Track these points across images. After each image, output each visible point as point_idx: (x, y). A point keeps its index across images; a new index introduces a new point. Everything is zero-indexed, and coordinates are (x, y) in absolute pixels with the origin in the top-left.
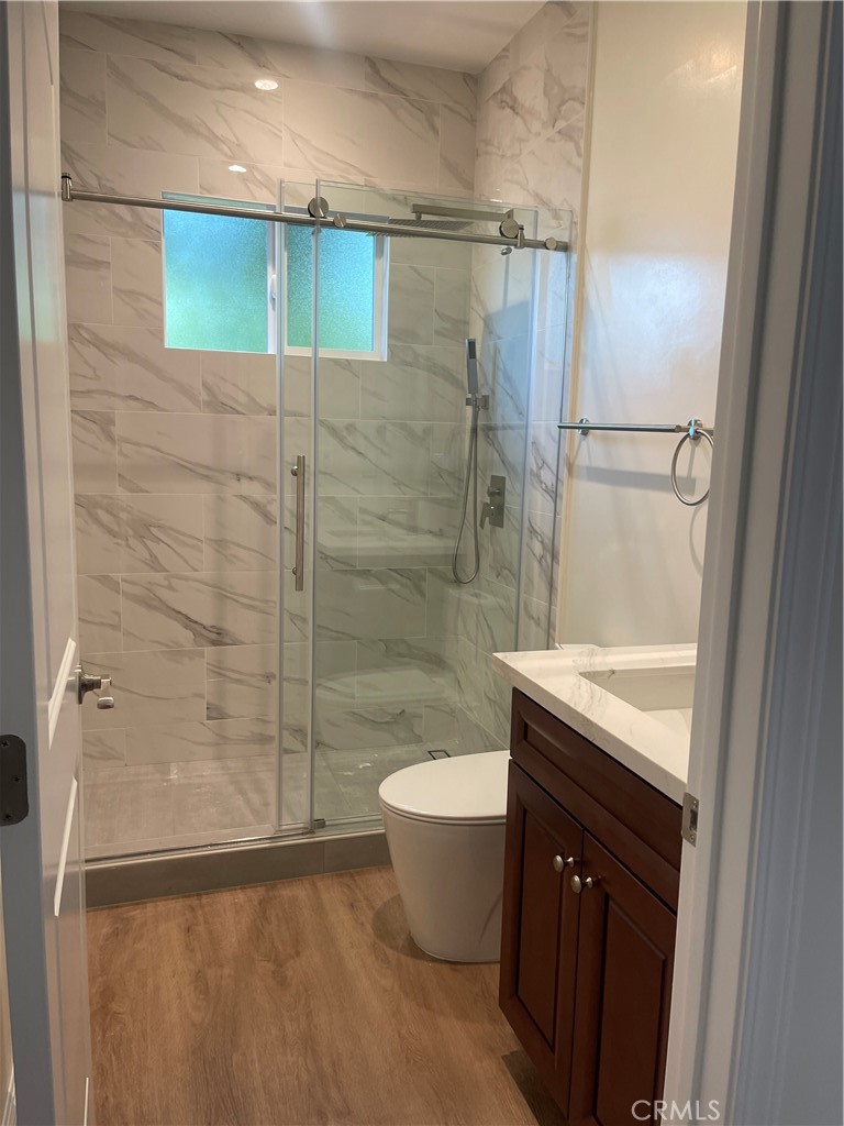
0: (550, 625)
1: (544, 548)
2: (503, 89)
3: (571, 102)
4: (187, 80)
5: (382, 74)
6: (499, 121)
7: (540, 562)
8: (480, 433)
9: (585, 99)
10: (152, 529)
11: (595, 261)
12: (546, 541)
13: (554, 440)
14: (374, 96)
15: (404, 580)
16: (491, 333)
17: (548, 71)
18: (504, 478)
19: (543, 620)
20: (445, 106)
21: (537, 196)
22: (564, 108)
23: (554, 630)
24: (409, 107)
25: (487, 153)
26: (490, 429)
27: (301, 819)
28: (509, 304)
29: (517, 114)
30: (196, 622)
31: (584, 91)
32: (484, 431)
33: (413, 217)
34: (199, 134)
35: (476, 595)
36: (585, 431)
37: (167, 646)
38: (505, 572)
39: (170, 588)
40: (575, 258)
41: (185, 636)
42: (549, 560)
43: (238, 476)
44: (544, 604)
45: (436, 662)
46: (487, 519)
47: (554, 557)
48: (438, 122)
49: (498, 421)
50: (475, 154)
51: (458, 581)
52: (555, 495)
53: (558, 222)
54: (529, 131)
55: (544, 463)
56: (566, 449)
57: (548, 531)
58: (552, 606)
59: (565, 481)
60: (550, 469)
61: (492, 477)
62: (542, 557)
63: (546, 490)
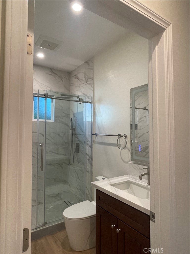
0: (91, 173)
2: (75, 75)
3: (90, 79)
5: (53, 71)
6: (75, 81)
7: (88, 160)
9: (93, 79)
11: (97, 105)
12: (90, 156)
13: (90, 137)
15: (58, 165)
16: (75, 117)
17: (85, 73)
18: (79, 144)
19: (90, 171)
20: (64, 77)
21: (84, 93)
22: (88, 80)
23: (93, 173)
24: (58, 77)
28: (79, 112)
29: (79, 80)
31: (92, 77)
32: (74, 135)
33: (61, 96)
35: (74, 167)
36: (97, 135)
38: (80, 162)
40: (92, 105)
44: (90, 168)
45: (65, 182)
46: (76, 152)
47: (92, 159)
48: (63, 80)
49: (77, 133)
50: (70, 85)
51: (69, 164)
52: (91, 147)
53: (89, 99)
54: (81, 83)
55: (88, 141)
56: (93, 138)
57: (90, 154)
58: (92, 169)
59: (93, 144)
60: (89, 142)
61: (76, 143)
62: (89, 159)
63: (89, 146)
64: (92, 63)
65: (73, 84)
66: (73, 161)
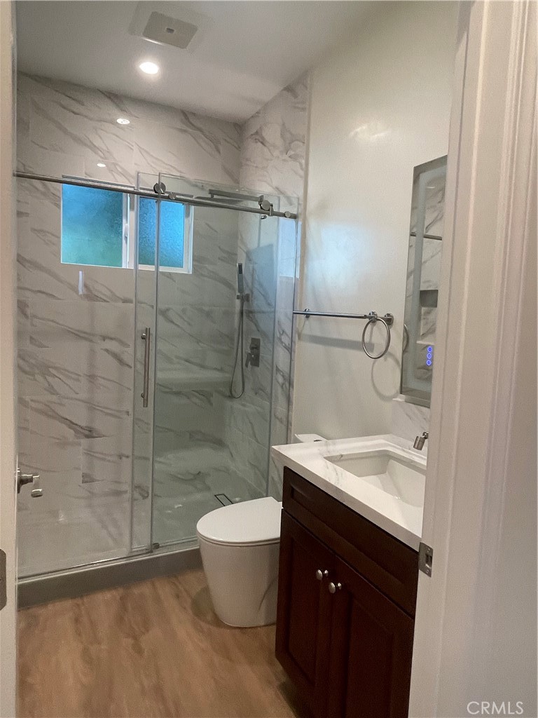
0: (288, 424)
1: (284, 379)
2: (257, 133)
3: (296, 142)
4: (78, 114)
5: (191, 120)
6: (254, 149)
7: (282, 387)
8: (244, 313)
9: (305, 141)
10: (50, 369)
11: (312, 224)
12: (285, 374)
13: (289, 319)
14: (185, 131)
15: (201, 397)
16: (250, 260)
17: (284, 125)
18: (260, 340)
19: (285, 419)
20: (225, 140)
21: (277, 188)
22: (292, 145)
23: (291, 425)
24: (204, 138)
25: (247, 165)
26: (250, 312)
27: (145, 543)
28: (261, 245)
29: (265, 146)
30: (76, 425)
31: (304, 137)
32: (247, 313)
33: (209, 196)
34: (86, 145)
35: (244, 405)
36: (308, 316)
37: (58, 439)
38: (260, 392)
39: (61, 404)
40: (300, 223)
41: (70, 433)
42: (287, 385)
43: (104, 338)
44: (285, 410)
45: (219, 443)
46: (250, 363)
47: (291, 384)
48: (220, 147)
49: (255, 308)
50: (240, 165)
51: (231, 397)
52: (290, 350)
53: (291, 204)
54: (272, 155)
55: (283, 332)
56: (297, 325)
57: (286, 370)
58: (290, 413)
59: (296, 342)
60: (287, 335)
61: (252, 339)
62: (283, 384)
63: (285, 347)
64: (306, 88)
65: (247, 160)
66: (241, 389)
